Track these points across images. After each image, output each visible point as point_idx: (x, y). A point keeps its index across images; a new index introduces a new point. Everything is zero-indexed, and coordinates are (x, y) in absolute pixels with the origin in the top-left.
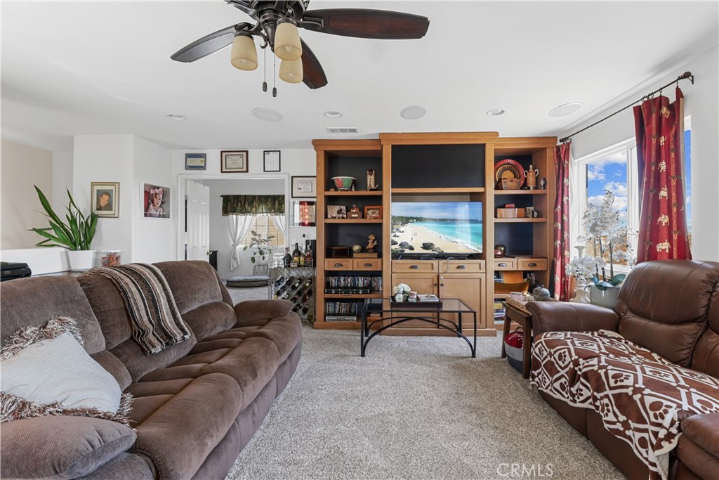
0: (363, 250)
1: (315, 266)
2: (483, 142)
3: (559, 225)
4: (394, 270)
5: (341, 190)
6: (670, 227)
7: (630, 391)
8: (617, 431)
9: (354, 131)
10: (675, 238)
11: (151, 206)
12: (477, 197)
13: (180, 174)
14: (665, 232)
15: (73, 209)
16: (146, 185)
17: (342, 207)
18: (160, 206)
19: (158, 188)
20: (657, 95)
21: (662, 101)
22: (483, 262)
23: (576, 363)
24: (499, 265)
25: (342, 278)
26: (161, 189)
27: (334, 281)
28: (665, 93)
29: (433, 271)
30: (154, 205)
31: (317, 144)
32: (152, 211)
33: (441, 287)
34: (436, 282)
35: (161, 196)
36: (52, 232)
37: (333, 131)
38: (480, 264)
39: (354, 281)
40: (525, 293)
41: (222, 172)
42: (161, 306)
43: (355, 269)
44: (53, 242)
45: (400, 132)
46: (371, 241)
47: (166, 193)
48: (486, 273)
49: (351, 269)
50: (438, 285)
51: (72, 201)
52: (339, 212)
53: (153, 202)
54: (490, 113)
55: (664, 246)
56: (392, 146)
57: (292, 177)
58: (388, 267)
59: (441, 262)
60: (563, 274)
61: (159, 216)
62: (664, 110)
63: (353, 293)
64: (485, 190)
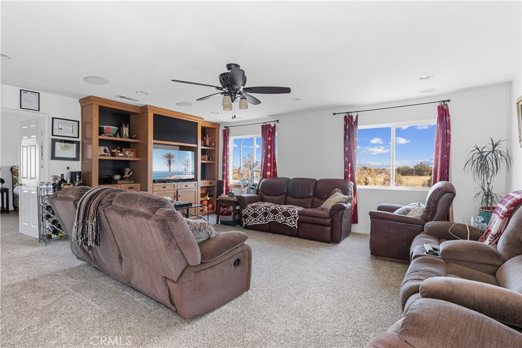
0: (122, 179)
2: (198, 122)
3: (225, 165)
4: (155, 190)
6: (270, 168)
7: (286, 210)
8: (283, 222)
9: (136, 101)
10: (272, 170)
12: (194, 150)
14: (269, 169)
17: (106, 148)
20: (268, 124)
21: (269, 126)
22: (196, 182)
23: (266, 210)
28: (271, 123)
29: (175, 189)
31: (94, 99)
33: (178, 197)
34: (176, 195)
37: (121, 97)
38: (195, 184)
40: (207, 197)
45: (159, 107)
46: (127, 172)
48: (197, 188)
52: (105, 151)
55: (269, 173)
56: (154, 114)
57: (53, 118)
58: (151, 187)
59: (179, 183)
60: (227, 186)
62: (271, 129)
64: (197, 146)
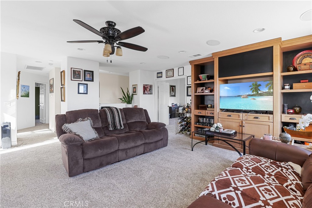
1: (191, 113)
2: (272, 46)
4: (219, 116)
5: (203, 81)
9: (199, 55)
11: (146, 91)
13: (156, 80)
15: (128, 93)
16: (144, 85)
17: (203, 88)
18: (149, 91)
19: (148, 85)
22: (271, 116)
24: (290, 119)
25: (205, 119)
26: (149, 85)
27: (201, 120)
29: (240, 119)
30: (147, 90)
31: (191, 62)
32: (146, 92)
33: (243, 127)
34: (241, 124)
35: (149, 87)
36: (123, 99)
37: (195, 56)
38: (269, 117)
39: (209, 120)
41: (166, 78)
42: (116, 119)
43: (206, 115)
44: (123, 102)
45: (222, 50)
47: (151, 86)
48: (273, 122)
49: (204, 115)
50: (242, 126)
51: (128, 91)
52: (202, 90)
53: (146, 90)
54: (256, 31)
56: (219, 58)
57: (188, 77)
58: (216, 115)
59: (244, 114)
61: (149, 94)
63: (205, 125)
64: (273, 73)
